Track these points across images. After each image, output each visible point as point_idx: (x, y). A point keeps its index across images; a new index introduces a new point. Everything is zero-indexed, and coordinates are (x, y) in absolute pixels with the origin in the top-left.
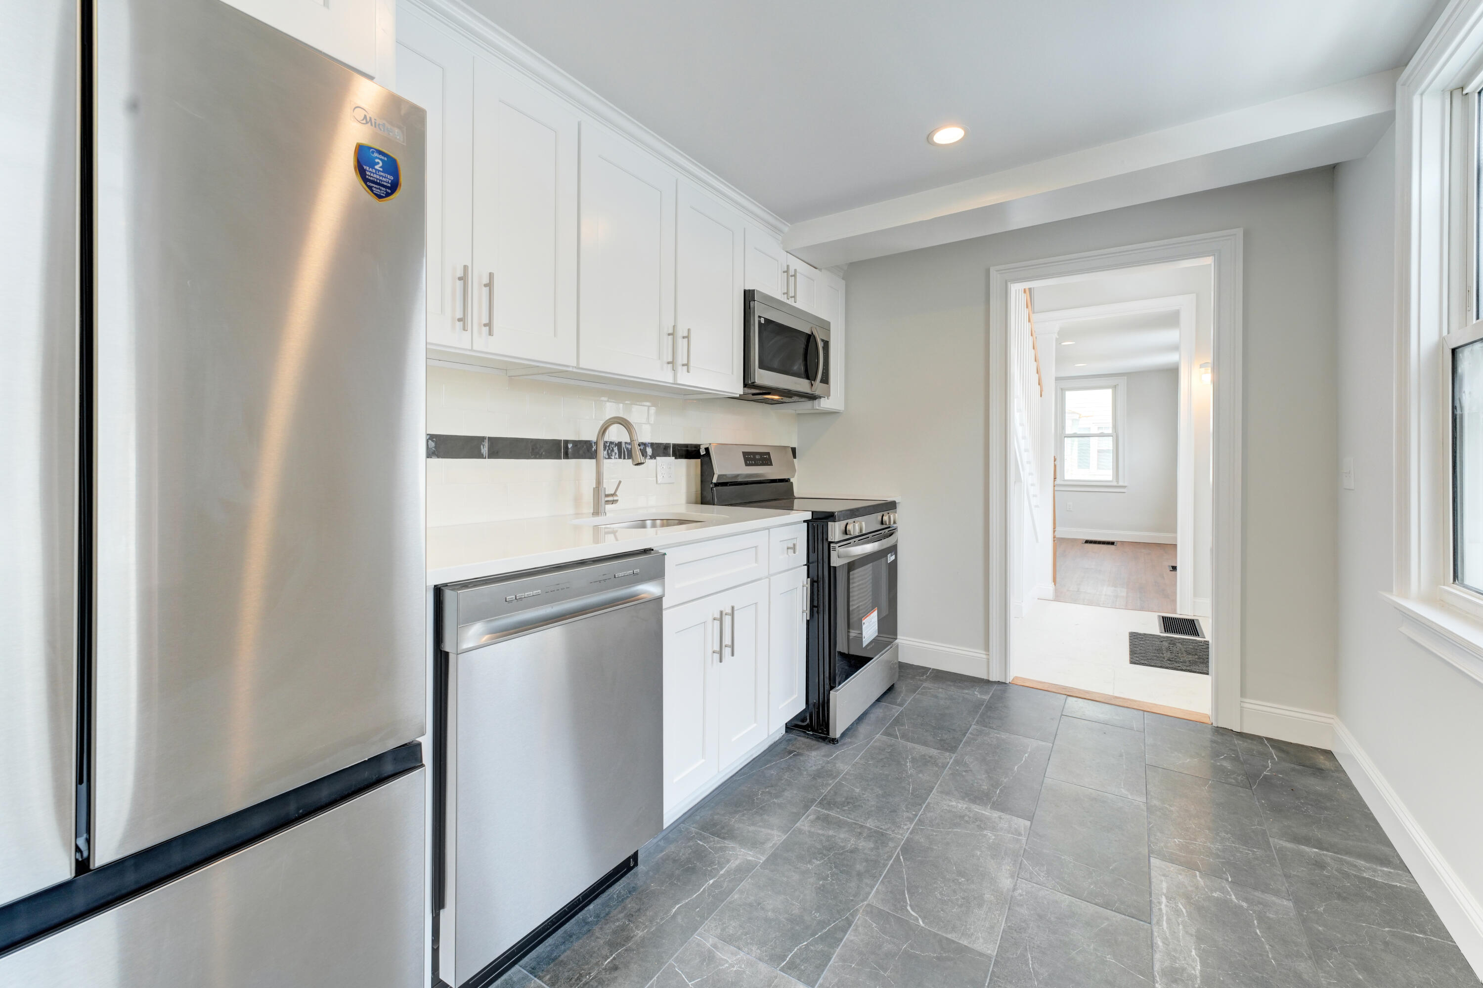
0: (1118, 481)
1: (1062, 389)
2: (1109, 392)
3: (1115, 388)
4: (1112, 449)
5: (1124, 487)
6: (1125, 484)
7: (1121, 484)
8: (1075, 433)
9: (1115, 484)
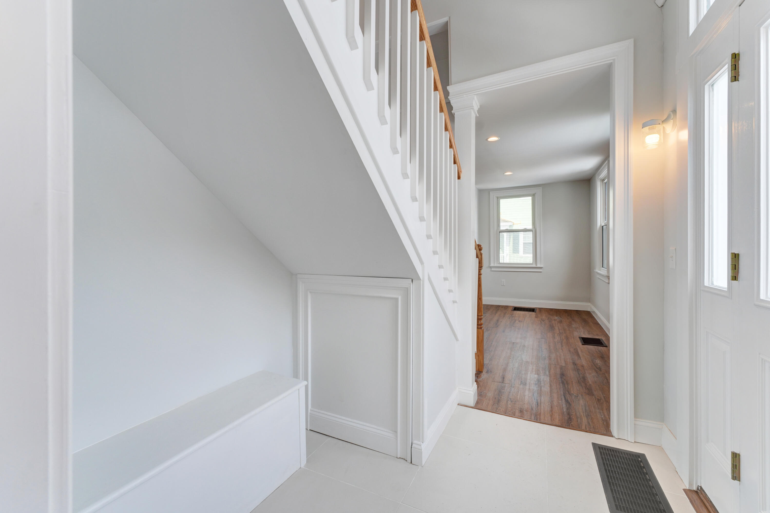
0: (536, 264)
1: (497, 198)
2: (530, 198)
3: (533, 196)
4: (532, 242)
5: (541, 268)
6: (542, 266)
7: (539, 265)
8: (507, 229)
9: (534, 266)
